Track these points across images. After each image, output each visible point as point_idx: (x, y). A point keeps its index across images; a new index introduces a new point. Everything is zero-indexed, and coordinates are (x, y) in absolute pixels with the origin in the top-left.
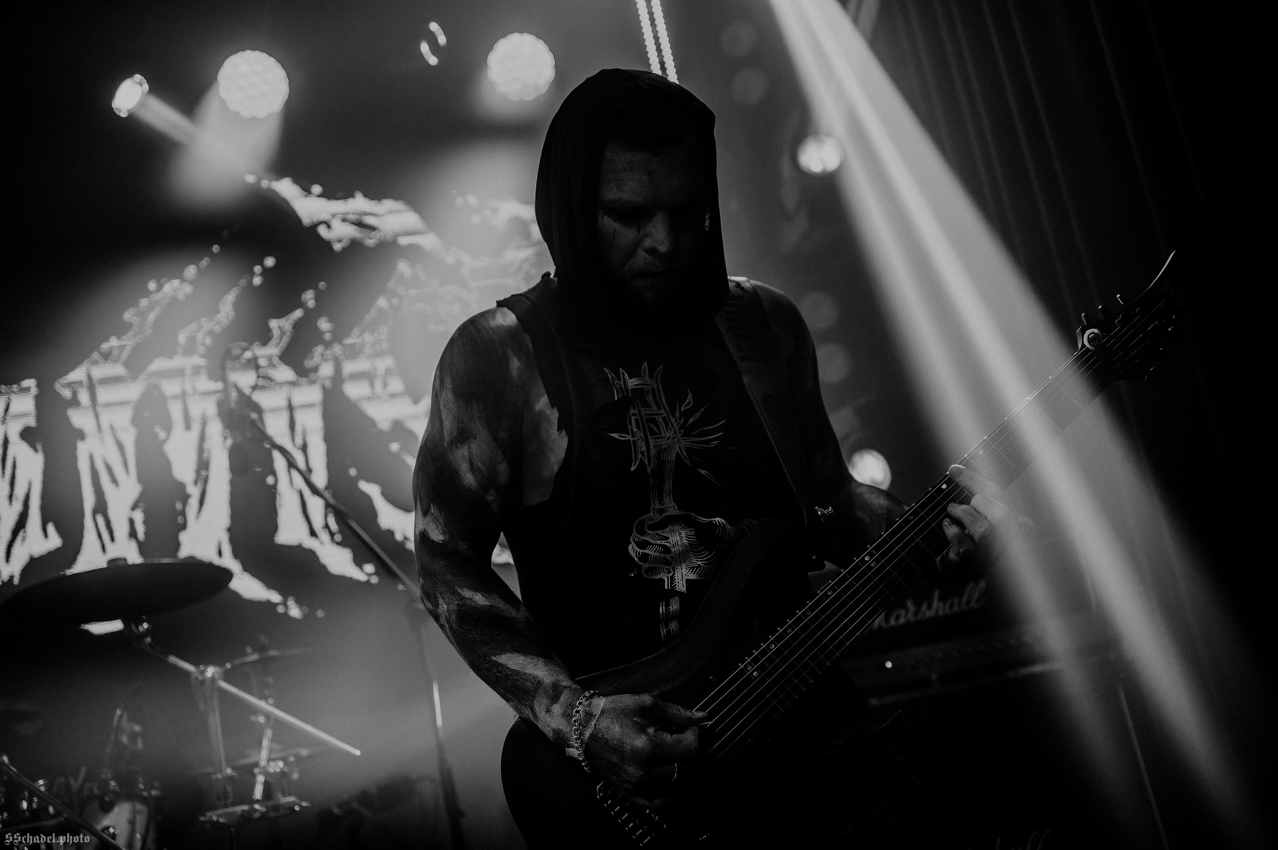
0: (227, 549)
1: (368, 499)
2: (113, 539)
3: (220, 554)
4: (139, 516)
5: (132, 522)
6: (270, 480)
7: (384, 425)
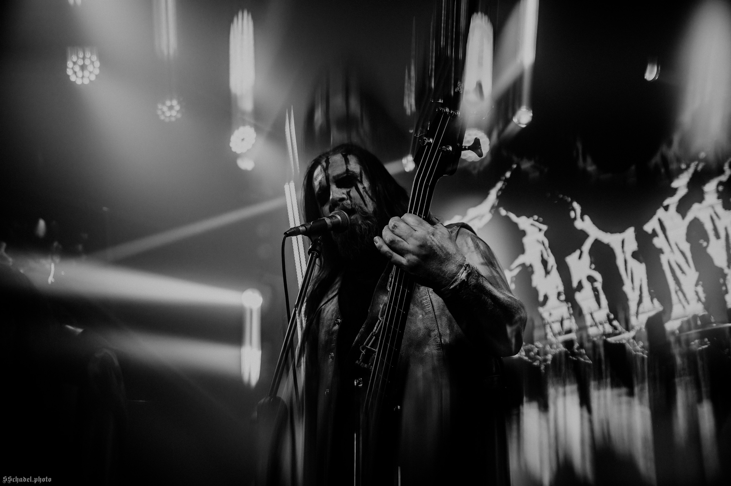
2: (688, 303)
4: (700, 289)
5: (697, 293)
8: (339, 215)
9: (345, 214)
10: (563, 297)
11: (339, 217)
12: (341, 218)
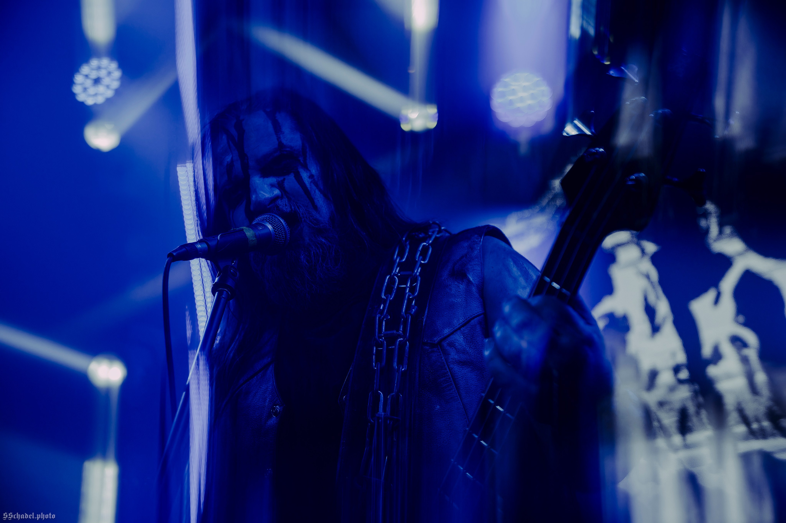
8: (270, 223)
9: (280, 221)
10: (684, 374)
11: (270, 227)
12: (274, 228)
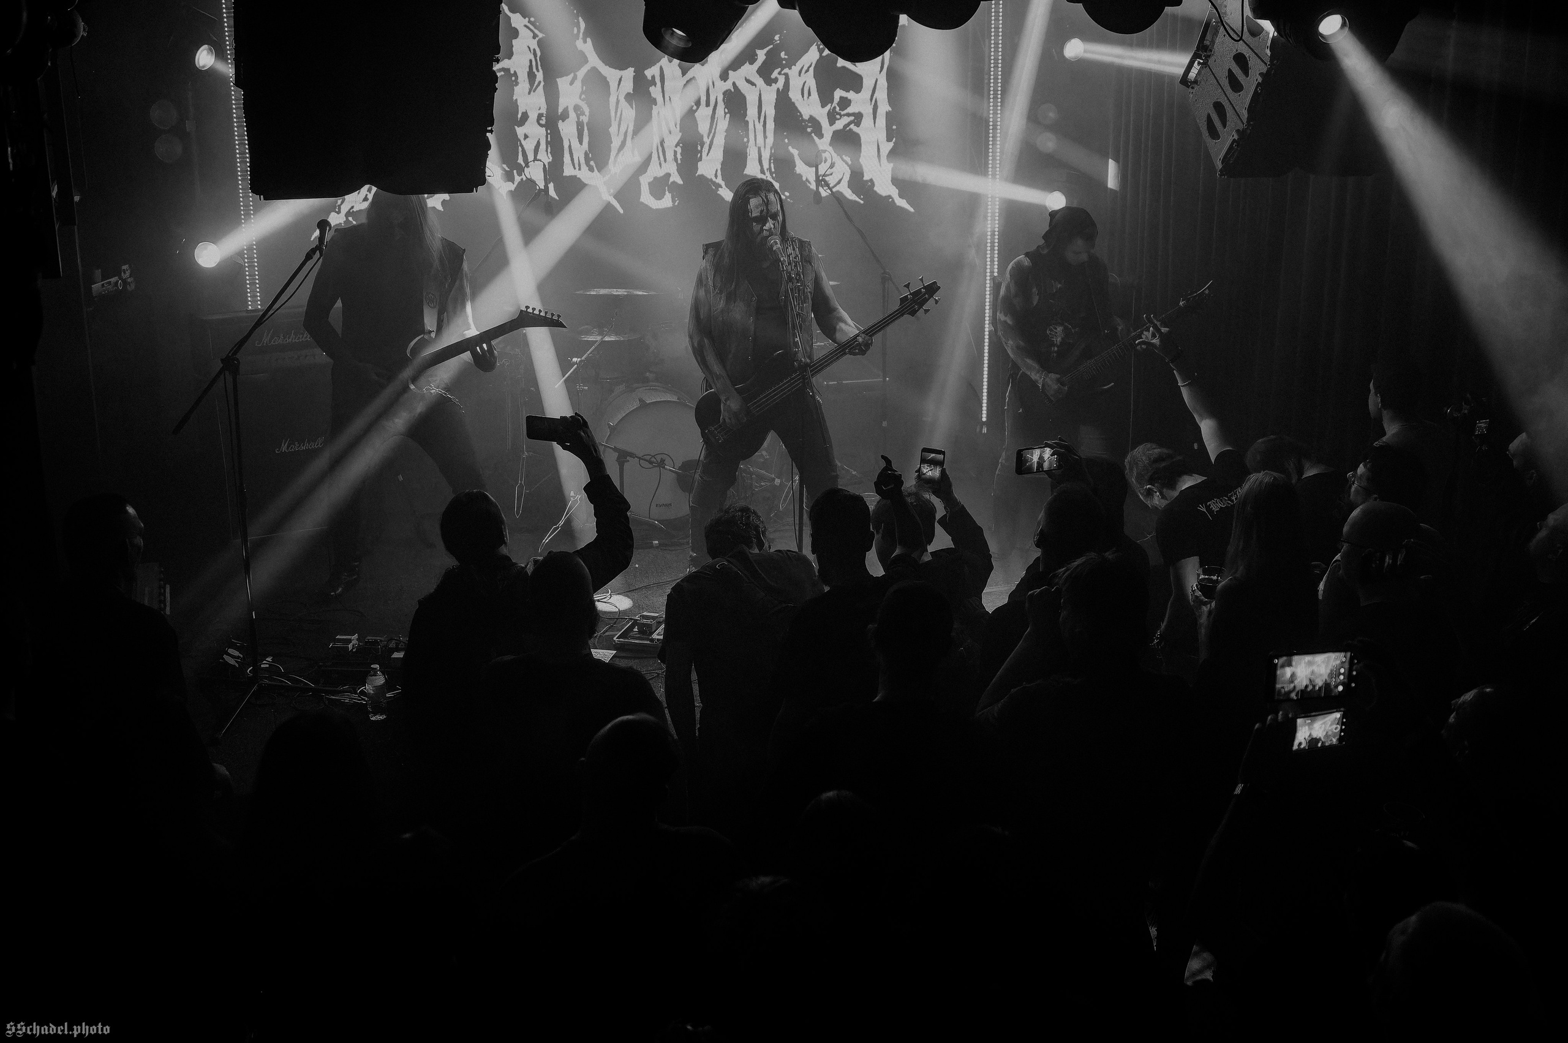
0: (719, 172)
1: (792, 155)
2: (665, 161)
3: (716, 176)
4: (679, 150)
5: (675, 152)
6: (745, 140)
7: (806, 117)
10: (543, 122)
